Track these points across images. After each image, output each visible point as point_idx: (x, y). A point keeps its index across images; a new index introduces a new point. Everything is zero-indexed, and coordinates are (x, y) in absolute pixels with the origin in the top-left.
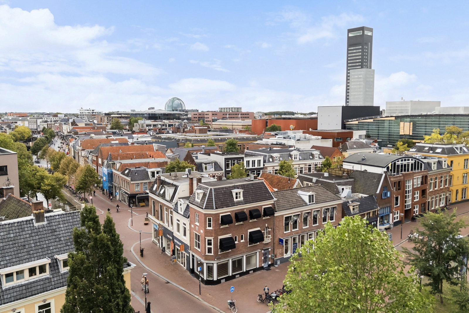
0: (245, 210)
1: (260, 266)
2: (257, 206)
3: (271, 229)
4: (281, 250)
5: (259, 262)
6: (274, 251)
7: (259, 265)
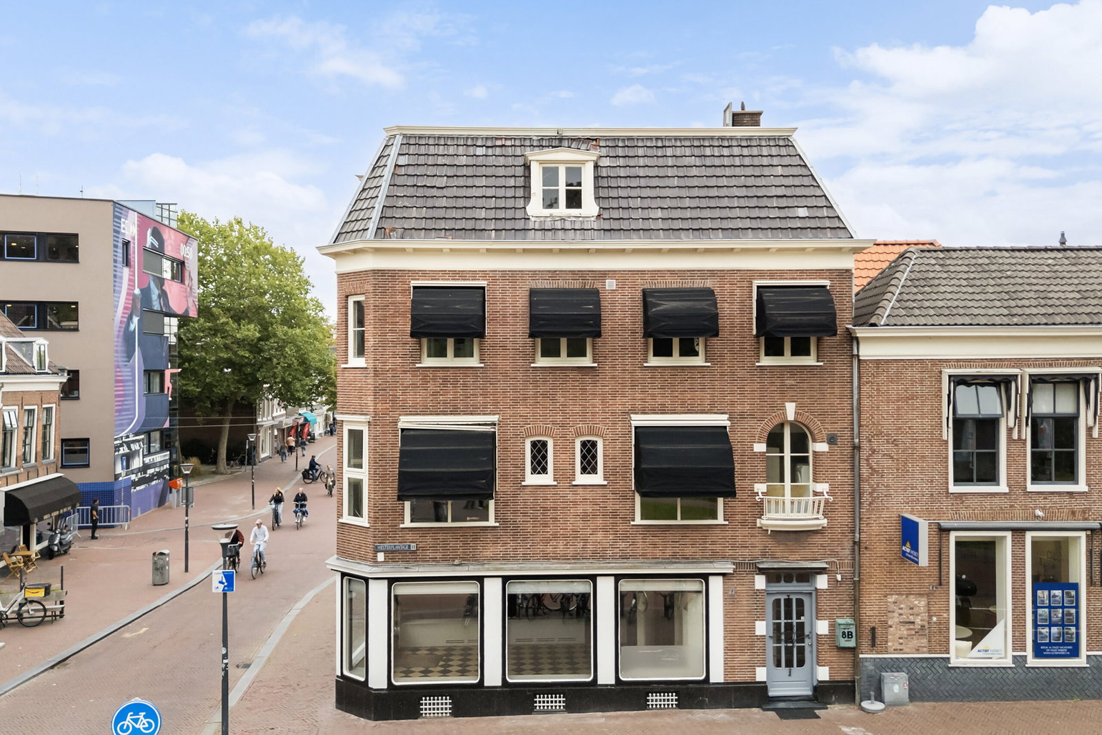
0: (610, 284)
1: (740, 677)
2: (713, 273)
3: (832, 440)
4: (921, 603)
5: (729, 649)
6: (856, 600)
7: (728, 668)
